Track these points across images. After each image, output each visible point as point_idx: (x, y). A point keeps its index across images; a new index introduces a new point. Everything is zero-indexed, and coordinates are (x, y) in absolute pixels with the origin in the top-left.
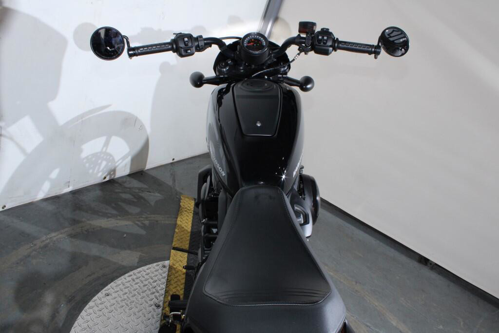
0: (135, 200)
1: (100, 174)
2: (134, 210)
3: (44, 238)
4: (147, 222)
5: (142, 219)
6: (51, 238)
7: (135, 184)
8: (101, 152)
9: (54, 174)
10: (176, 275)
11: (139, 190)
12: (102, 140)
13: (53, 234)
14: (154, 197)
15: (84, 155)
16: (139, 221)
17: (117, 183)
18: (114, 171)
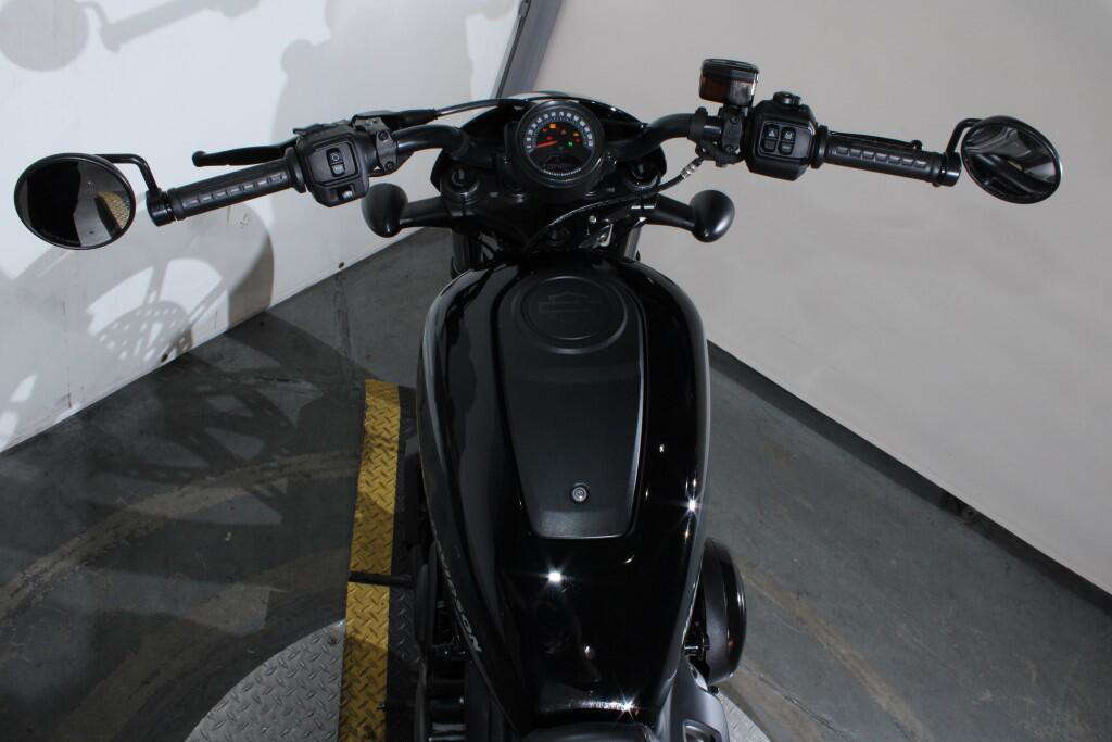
0: (249, 414)
1: (149, 355)
2: (247, 447)
3: (17, 581)
4: (282, 484)
5: (270, 474)
6: (36, 576)
7: (247, 358)
8: (145, 306)
9: (24, 391)
10: (365, 663)
11: (257, 378)
12: (144, 277)
13: (43, 563)
14: (296, 395)
15: (97, 326)
16: (261, 482)
17: (200, 362)
18: (188, 335)
